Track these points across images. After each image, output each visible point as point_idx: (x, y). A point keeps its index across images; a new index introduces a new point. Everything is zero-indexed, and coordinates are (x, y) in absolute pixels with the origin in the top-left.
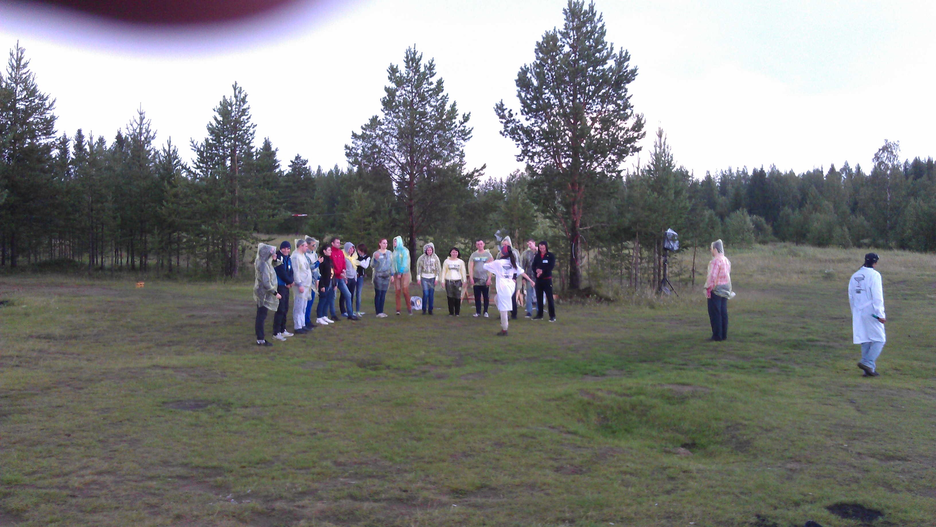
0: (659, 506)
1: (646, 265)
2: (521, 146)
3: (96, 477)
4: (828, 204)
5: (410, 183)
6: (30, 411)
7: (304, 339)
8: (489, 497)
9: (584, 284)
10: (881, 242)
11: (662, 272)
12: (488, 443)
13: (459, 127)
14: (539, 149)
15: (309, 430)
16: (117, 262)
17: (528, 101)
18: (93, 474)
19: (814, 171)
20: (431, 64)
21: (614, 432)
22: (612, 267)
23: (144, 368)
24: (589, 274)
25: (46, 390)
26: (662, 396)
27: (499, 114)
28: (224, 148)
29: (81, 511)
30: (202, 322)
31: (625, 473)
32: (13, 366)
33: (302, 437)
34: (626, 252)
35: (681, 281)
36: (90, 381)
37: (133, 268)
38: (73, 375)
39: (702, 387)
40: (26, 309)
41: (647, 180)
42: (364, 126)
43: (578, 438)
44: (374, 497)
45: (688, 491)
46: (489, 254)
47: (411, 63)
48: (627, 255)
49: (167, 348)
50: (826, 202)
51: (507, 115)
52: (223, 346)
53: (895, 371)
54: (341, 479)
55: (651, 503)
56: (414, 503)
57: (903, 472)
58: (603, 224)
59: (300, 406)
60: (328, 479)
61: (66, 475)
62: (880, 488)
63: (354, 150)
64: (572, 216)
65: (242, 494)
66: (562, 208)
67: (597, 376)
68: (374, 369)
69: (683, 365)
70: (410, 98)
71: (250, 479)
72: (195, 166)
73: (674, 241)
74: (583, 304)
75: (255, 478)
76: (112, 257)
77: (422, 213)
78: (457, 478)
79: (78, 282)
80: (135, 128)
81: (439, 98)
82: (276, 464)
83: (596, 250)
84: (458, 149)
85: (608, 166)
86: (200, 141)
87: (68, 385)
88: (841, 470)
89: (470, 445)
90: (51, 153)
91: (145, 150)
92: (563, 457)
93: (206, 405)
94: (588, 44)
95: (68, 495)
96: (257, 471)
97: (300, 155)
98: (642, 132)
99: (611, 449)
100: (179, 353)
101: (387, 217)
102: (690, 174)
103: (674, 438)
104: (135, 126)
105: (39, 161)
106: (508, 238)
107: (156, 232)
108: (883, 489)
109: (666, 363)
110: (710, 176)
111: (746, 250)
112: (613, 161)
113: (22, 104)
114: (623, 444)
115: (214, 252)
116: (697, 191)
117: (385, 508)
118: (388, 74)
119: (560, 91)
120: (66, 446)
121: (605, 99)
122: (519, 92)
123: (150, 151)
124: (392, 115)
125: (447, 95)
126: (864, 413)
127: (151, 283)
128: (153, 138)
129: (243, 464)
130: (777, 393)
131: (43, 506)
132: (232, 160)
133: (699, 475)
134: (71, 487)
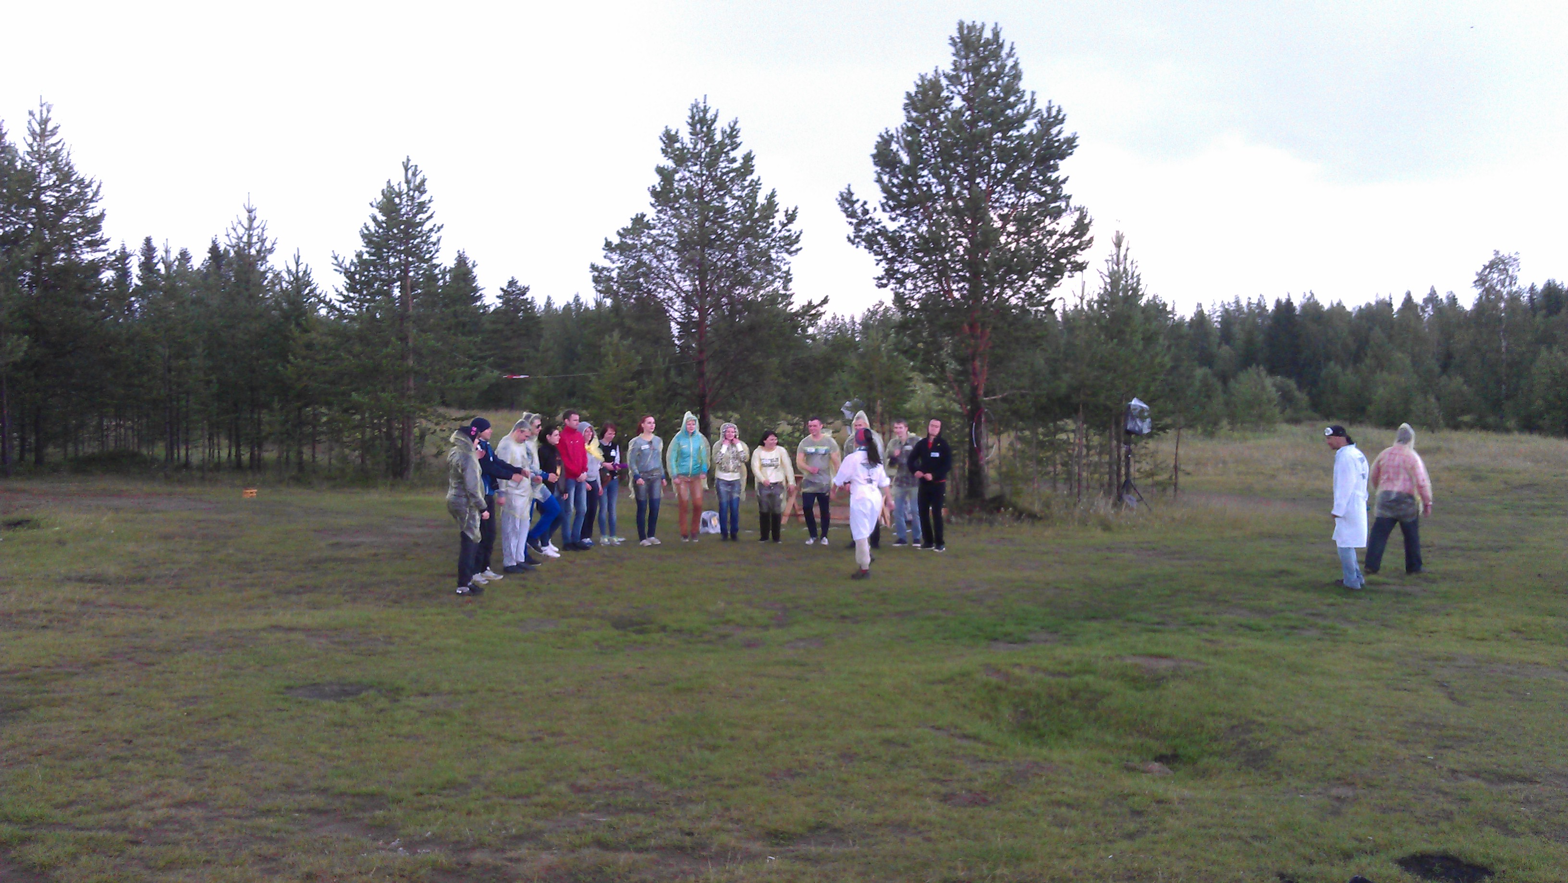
0: (1115, 859)
1: (1096, 458)
2: (883, 264)
3: (173, 811)
4: (1400, 357)
5: (700, 324)
6: (65, 701)
7: (523, 582)
8: (830, 844)
9: (992, 490)
10: (1491, 420)
11: (1123, 471)
12: (829, 754)
13: (780, 231)
14: (914, 267)
15: (530, 732)
16: (211, 455)
17: (895, 190)
18: (170, 806)
19: (1377, 303)
20: (733, 129)
21: (1041, 736)
22: (1040, 462)
23: (257, 631)
24: (1000, 474)
25: (91, 666)
26: (1123, 675)
27: (845, 210)
28: (388, 267)
29: (148, 867)
30: (353, 554)
31: (1059, 804)
32: (38, 628)
33: (519, 744)
34: (1063, 436)
35: (1156, 484)
36: (167, 651)
37: (238, 466)
38: (138, 642)
39: (1189, 660)
40: (58, 532)
41: (1099, 318)
42: (621, 231)
43: (980, 746)
44: (636, 843)
45: (1165, 835)
46: (829, 441)
47: (698, 126)
48: (1064, 442)
49: (293, 598)
50: (1400, 355)
51: (859, 211)
52: (388, 595)
53: (1515, 634)
54: (583, 815)
55: (1102, 854)
56: (704, 853)
57: (1527, 801)
58: (1023, 391)
59: (515, 693)
60: (560, 814)
61: (125, 807)
62: (1487, 828)
63: (605, 273)
64: (972, 377)
65: (417, 838)
66: (952, 365)
67: (1015, 643)
68: (641, 632)
69: (1158, 624)
70: (697, 184)
71: (430, 815)
72: (342, 298)
73: (1143, 419)
74: (991, 523)
75: (440, 813)
76: (204, 447)
77: (720, 373)
78: (777, 813)
79: (147, 488)
80: (241, 235)
81: (746, 183)
82: (474, 789)
83: (1013, 434)
84: (779, 269)
85: (1029, 295)
86: (349, 258)
87: (130, 659)
88: (1422, 799)
89: (800, 758)
90: (101, 277)
91: (259, 271)
92: (955, 777)
93: (359, 692)
94: (991, 94)
95: (127, 841)
96: (442, 800)
97: (516, 278)
98: (1086, 238)
99: (1036, 763)
100: (314, 606)
101: (663, 380)
102: (1169, 309)
103: (1142, 745)
104: (241, 231)
105: (81, 289)
106: (861, 413)
107: (276, 406)
108: (1493, 830)
109: (1130, 621)
110: (1202, 311)
111: (1266, 434)
112: (1038, 287)
113: (50, 196)
114: (1056, 755)
115: (374, 438)
116: (1182, 337)
117: (657, 863)
118: (662, 145)
119: (948, 172)
120: (126, 760)
121: (1022, 185)
122: (879, 174)
123: (265, 272)
124: (669, 213)
125: (759, 180)
126: (1462, 703)
127: (269, 490)
128: (271, 251)
129: (420, 789)
130: (1317, 670)
131: (84, 859)
132: (402, 288)
133: (1182, 807)
134: (131, 827)
